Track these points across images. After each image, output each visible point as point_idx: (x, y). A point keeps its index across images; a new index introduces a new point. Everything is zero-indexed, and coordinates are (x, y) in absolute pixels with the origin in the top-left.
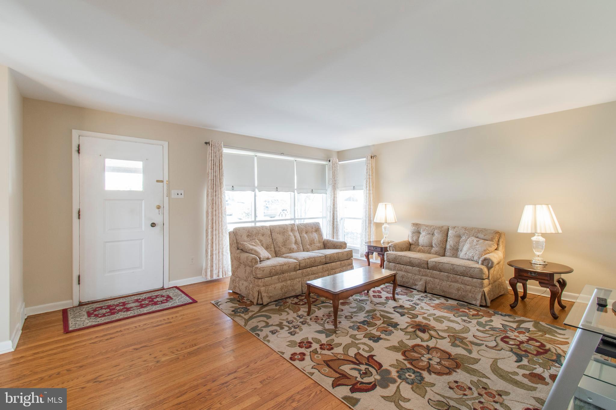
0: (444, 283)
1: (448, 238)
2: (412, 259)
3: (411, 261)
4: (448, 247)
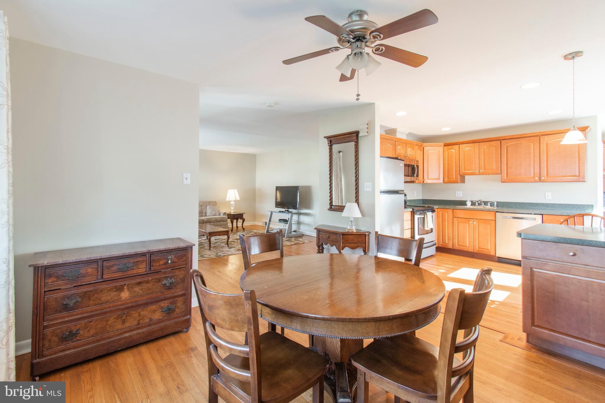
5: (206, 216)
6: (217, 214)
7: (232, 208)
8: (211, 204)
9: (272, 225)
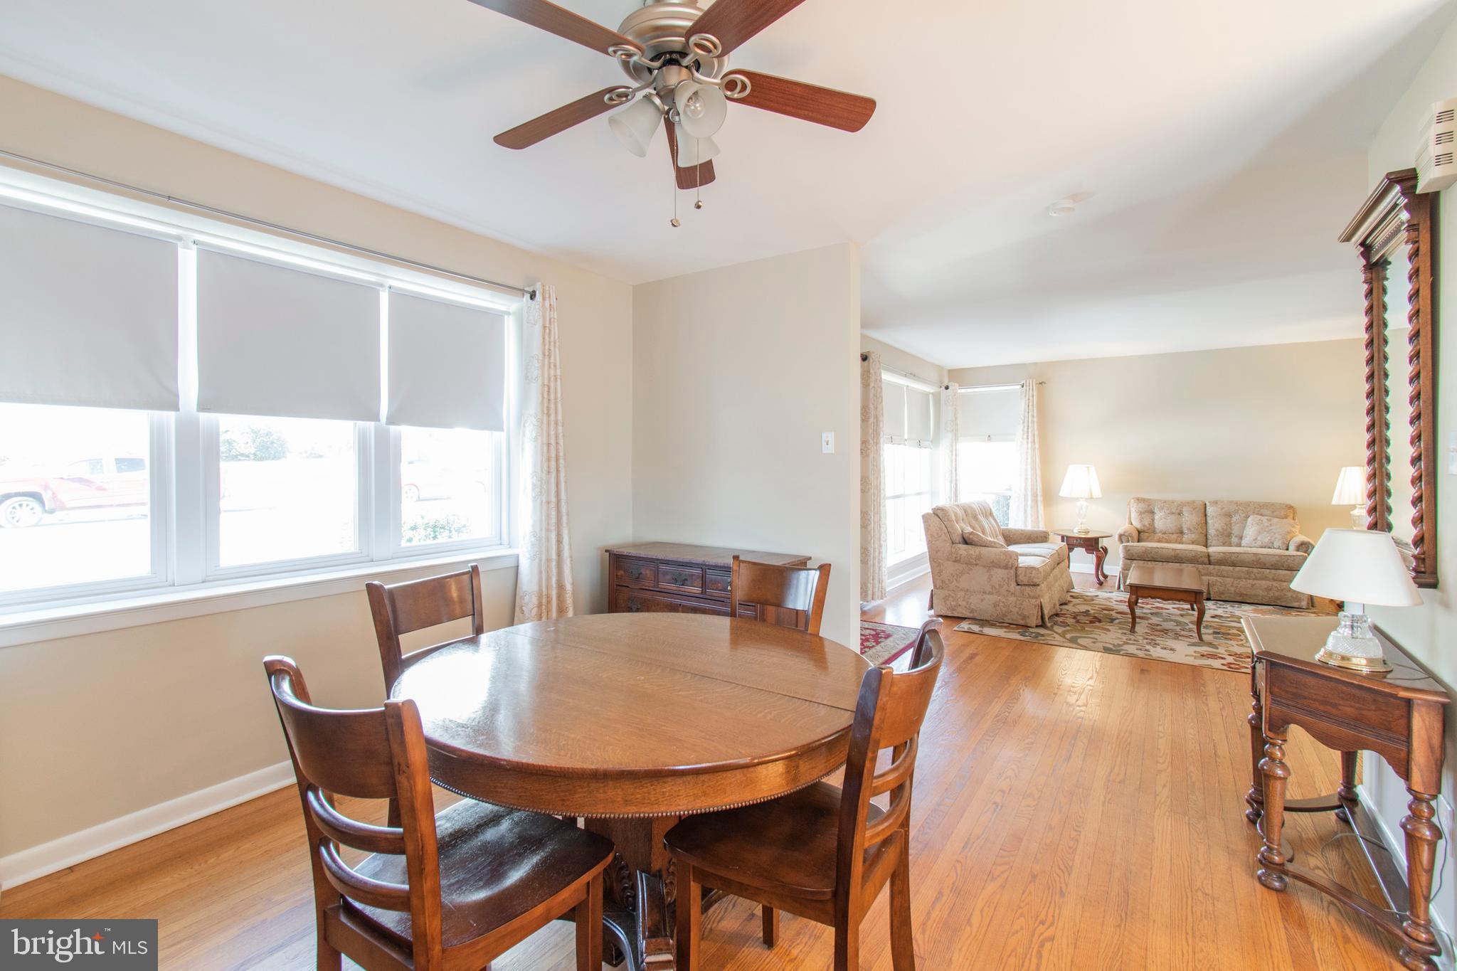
0: (1242, 583)
1: (1208, 519)
6: (1277, 544)
8: (1262, 512)
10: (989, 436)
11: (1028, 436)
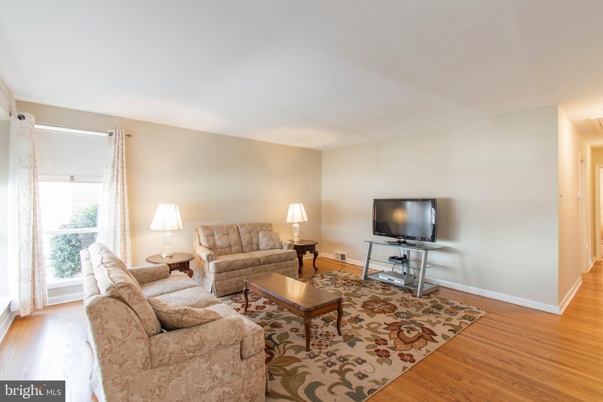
1: (241, 235)
2: (245, 261)
3: (245, 263)
4: (244, 243)
5: (258, 249)
6: (277, 246)
7: (296, 235)
8: (265, 229)
9: (349, 259)
10: (72, 176)
11: (117, 179)
